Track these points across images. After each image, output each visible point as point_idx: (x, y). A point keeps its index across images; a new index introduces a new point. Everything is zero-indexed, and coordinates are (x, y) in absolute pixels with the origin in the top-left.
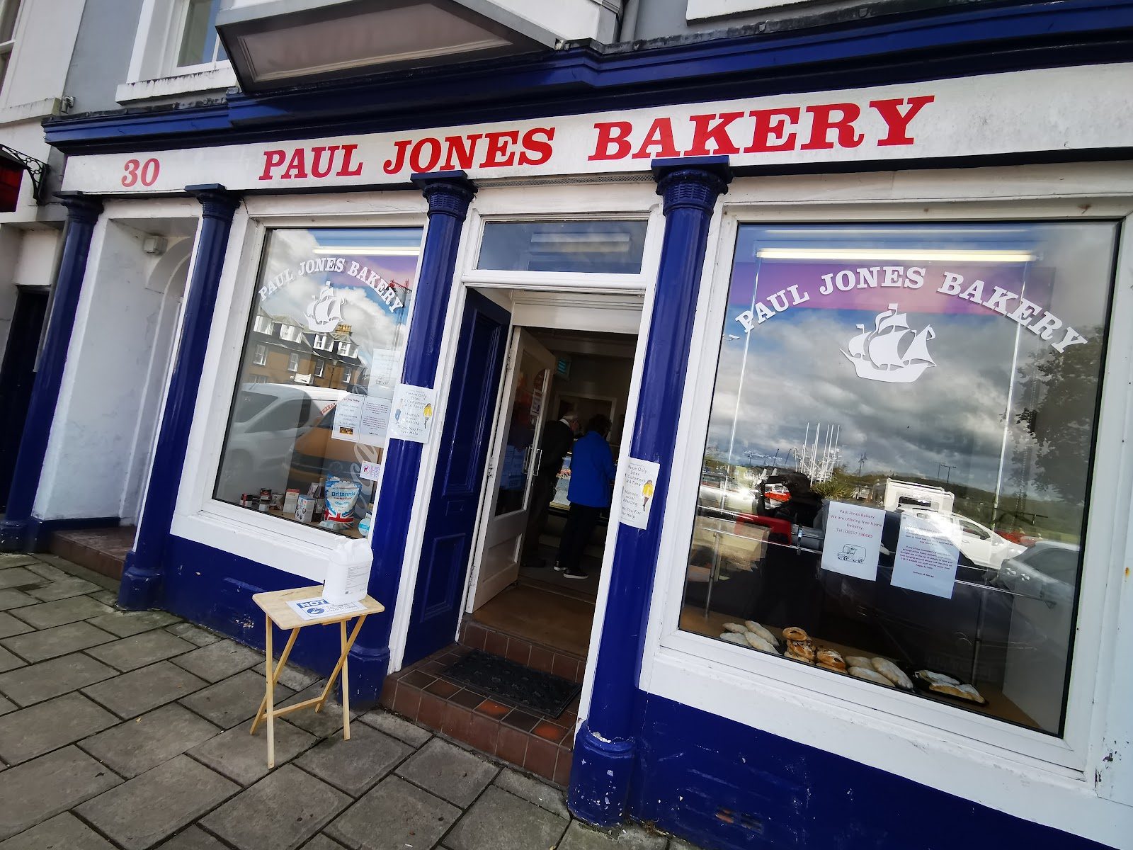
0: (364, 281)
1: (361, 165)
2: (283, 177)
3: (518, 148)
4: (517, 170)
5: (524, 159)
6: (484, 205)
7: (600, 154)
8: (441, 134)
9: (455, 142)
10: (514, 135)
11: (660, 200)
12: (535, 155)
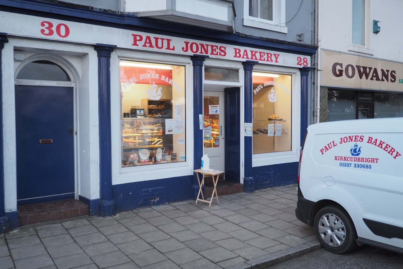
0: (168, 82)
1: (174, 47)
2: (143, 46)
3: (218, 51)
4: (218, 57)
5: (220, 54)
6: (207, 63)
7: (236, 56)
8: (198, 42)
9: (202, 45)
10: (217, 47)
11: (243, 66)
12: (223, 54)
